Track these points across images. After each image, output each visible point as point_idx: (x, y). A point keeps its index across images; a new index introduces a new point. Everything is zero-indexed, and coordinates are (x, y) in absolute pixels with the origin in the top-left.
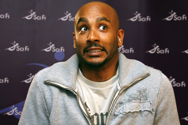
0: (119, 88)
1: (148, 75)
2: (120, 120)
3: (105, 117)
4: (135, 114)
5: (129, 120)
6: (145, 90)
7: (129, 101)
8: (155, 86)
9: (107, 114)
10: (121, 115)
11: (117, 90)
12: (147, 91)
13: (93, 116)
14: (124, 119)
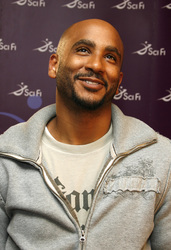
0: (114, 155)
1: (155, 141)
2: (113, 200)
3: (90, 196)
4: (136, 194)
5: (127, 202)
6: (150, 163)
7: (127, 174)
8: (166, 159)
9: (93, 192)
10: (114, 194)
11: (111, 158)
12: (153, 164)
13: (69, 196)
14: (119, 201)
